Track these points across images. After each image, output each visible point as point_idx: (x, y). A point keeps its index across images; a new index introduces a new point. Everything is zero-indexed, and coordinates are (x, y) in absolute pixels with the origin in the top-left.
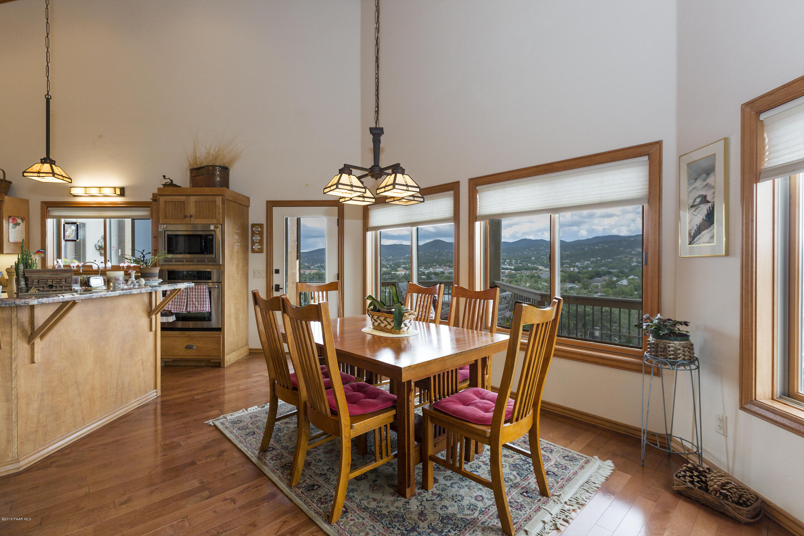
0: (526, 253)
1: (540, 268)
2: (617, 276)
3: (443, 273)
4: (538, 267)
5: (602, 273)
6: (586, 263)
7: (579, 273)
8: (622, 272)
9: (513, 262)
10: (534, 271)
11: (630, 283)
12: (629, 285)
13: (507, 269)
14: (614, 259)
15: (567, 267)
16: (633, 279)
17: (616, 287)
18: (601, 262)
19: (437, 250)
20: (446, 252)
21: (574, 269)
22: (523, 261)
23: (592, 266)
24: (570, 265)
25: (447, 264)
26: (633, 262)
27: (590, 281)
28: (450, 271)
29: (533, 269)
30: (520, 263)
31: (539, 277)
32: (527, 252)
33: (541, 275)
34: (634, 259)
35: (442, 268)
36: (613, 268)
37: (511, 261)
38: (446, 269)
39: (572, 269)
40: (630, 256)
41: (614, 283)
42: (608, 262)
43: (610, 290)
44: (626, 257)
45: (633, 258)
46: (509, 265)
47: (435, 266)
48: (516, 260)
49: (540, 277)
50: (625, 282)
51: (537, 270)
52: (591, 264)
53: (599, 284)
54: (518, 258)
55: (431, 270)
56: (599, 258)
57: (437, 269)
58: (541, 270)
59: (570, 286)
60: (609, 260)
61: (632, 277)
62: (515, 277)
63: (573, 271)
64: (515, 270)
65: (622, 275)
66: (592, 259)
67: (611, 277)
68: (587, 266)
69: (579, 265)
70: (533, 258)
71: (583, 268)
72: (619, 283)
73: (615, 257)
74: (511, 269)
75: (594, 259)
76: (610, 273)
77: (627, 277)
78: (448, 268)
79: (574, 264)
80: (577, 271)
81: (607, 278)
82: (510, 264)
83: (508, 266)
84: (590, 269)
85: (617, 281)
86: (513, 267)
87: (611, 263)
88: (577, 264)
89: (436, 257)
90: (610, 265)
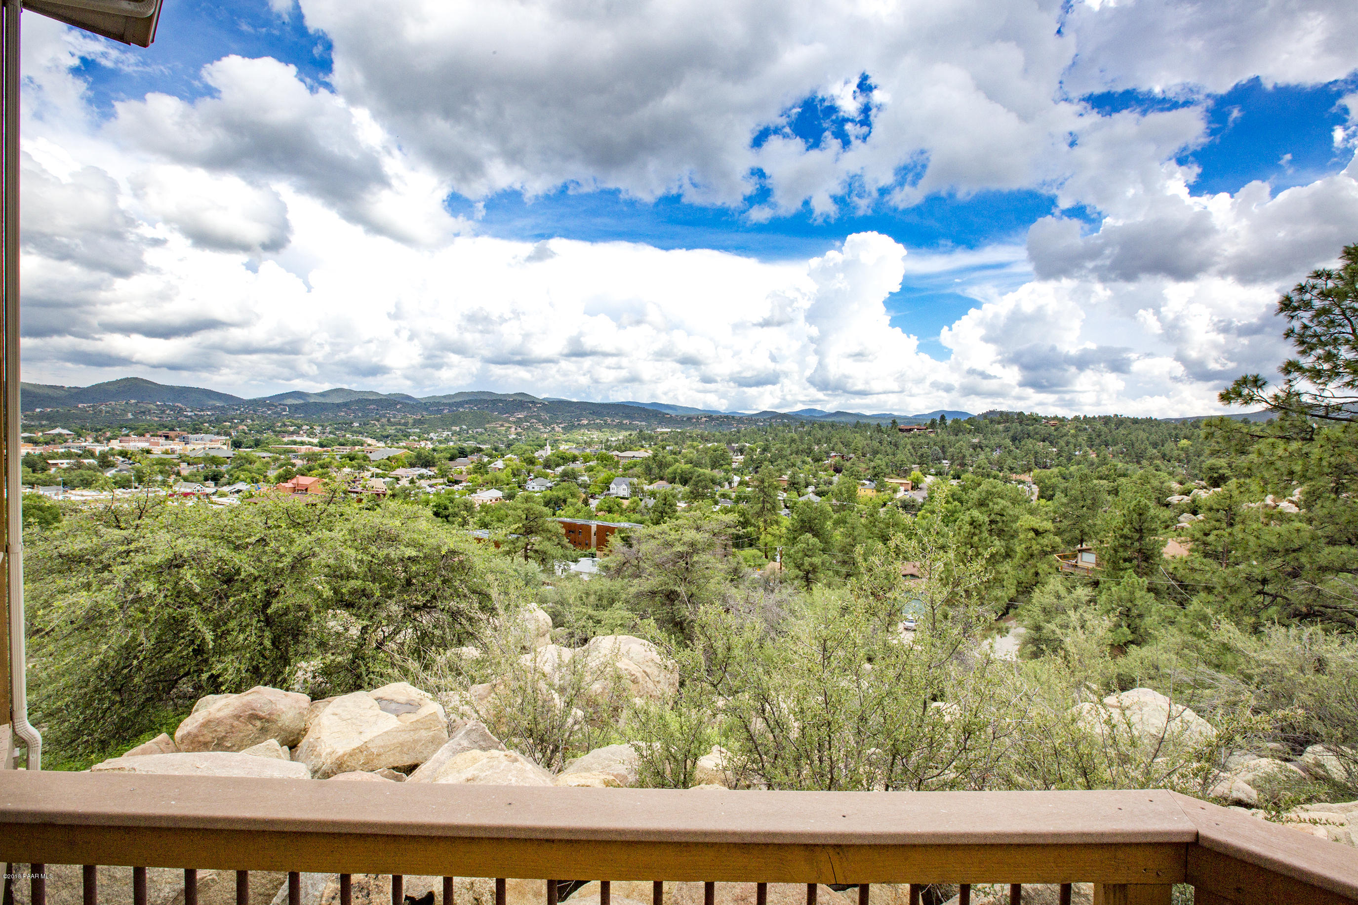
0: (343, 414)
1: (370, 441)
2: (490, 456)
3: (148, 452)
4: (364, 439)
5: (468, 450)
6: (446, 433)
7: (434, 450)
8: (496, 450)
9: (318, 429)
10: (357, 448)
11: (507, 466)
12: (505, 468)
13: (302, 443)
14: (485, 430)
15: (415, 440)
16: (510, 460)
17: (487, 472)
18: (467, 433)
19: (133, 401)
20: (157, 406)
21: (426, 444)
22: (336, 429)
23: (454, 438)
24: (419, 437)
25: (160, 433)
26: (510, 434)
27: (451, 464)
28: (168, 447)
29: (354, 444)
30: (330, 433)
31: (365, 458)
32: (345, 412)
33: (369, 455)
34: (513, 429)
35: (147, 441)
36: (484, 442)
37: (312, 428)
38: (157, 444)
39: (423, 444)
40: (507, 425)
41: (485, 465)
42: (477, 432)
43: (479, 477)
44: (502, 426)
45: (510, 427)
46: (308, 436)
47: (127, 435)
48: (322, 426)
49: (368, 457)
50: (500, 464)
51: (362, 445)
52: (452, 435)
53: (464, 469)
54: (326, 424)
55: (116, 445)
56: (464, 427)
57: (132, 444)
58: (369, 445)
59: (419, 472)
60: (479, 430)
61: (509, 456)
62: (320, 459)
63: (424, 448)
64: (322, 445)
65: (497, 452)
66: (454, 428)
67: (481, 457)
68: (447, 440)
69: (435, 438)
70: (356, 424)
71: (440, 442)
72: (492, 465)
73: (487, 426)
74: (311, 444)
75: (458, 429)
76: (480, 450)
77: (503, 455)
78: (162, 440)
79: (426, 436)
80: (431, 446)
81: (475, 458)
82: (311, 434)
83: (305, 439)
84: (451, 444)
85: (490, 463)
86: (316, 441)
87: (482, 434)
88: (432, 435)
89: (130, 416)
90: (480, 438)
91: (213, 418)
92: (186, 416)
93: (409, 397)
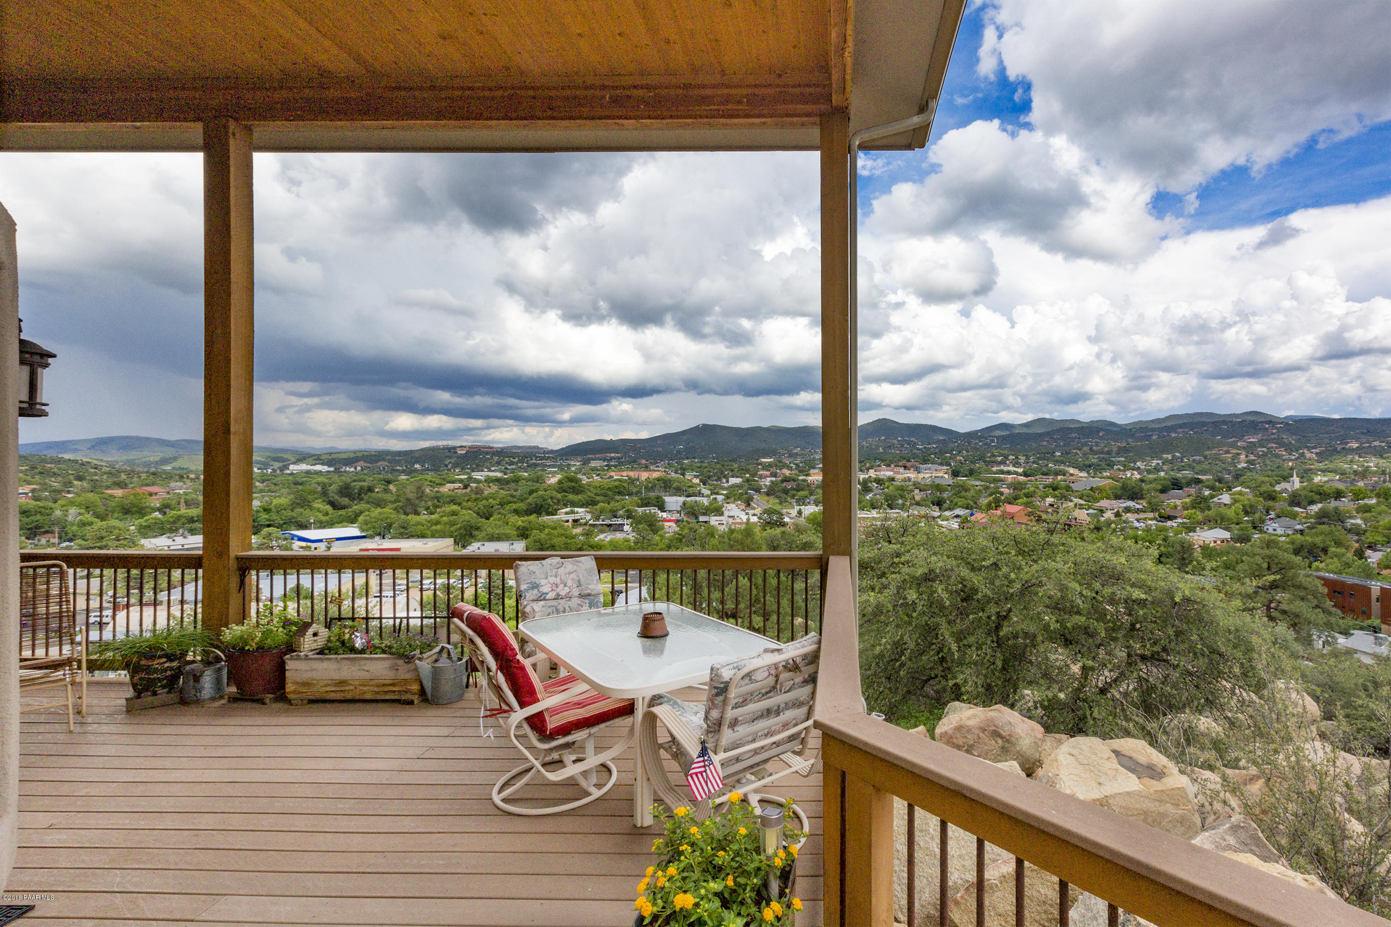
0: (1045, 443)
1: (1072, 470)
2: (1212, 488)
3: (893, 479)
4: (1067, 469)
5: (1183, 481)
6: (1155, 462)
7: (1142, 481)
8: (1220, 481)
9: (1022, 459)
10: (1059, 478)
11: (1235, 501)
12: (1233, 504)
13: (1009, 473)
14: (1205, 457)
15: (1119, 470)
16: (1240, 493)
17: (1209, 508)
18: (1182, 462)
19: (883, 437)
20: (899, 441)
21: (1132, 474)
22: (1039, 459)
23: (1165, 467)
24: (1125, 466)
25: (900, 464)
26: (1239, 462)
27: (1162, 497)
28: (906, 476)
29: (1057, 473)
30: (1034, 462)
31: (1068, 488)
32: (1047, 441)
33: (1071, 485)
34: (1243, 457)
35: (892, 471)
36: (1204, 472)
37: (1017, 458)
38: (898, 473)
39: (1129, 474)
40: (1234, 451)
41: (1205, 499)
42: (1194, 460)
43: (1198, 513)
44: (1227, 452)
45: (1239, 454)
46: (1014, 466)
47: (879, 466)
48: (1026, 456)
49: (1070, 487)
50: (1226, 498)
51: (1064, 475)
52: (1163, 463)
53: (1178, 502)
54: (1030, 454)
55: (872, 473)
56: (1178, 454)
57: (882, 473)
58: (1072, 475)
59: (1124, 505)
60: (1197, 458)
61: (1238, 489)
62: (1025, 488)
63: (1130, 478)
64: (1025, 474)
65: (1221, 484)
66: (1165, 456)
67: (1200, 489)
68: (1157, 469)
69: (1142, 467)
70: (1058, 454)
71: (1149, 472)
72: (1215, 499)
73: (1207, 453)
74: (1016, 473)
75: (1170, 456)
76: (1198, 481)
77: (1229, 488)
78: (902, 470)
79: (1132, 465)
80: (1138, 477)
81: (1192, 490)
82: (1016, 464)
83: (1011, 468)
84: (1162, 474)
85: (1212, 497)
86: (1020, 470)
87: (1200, 462)
88: (1138, 464)
89: (881, 450)
90: (1198, 468)
91: (937, 450)
92: (918, 449)
93: (1112, 424)
